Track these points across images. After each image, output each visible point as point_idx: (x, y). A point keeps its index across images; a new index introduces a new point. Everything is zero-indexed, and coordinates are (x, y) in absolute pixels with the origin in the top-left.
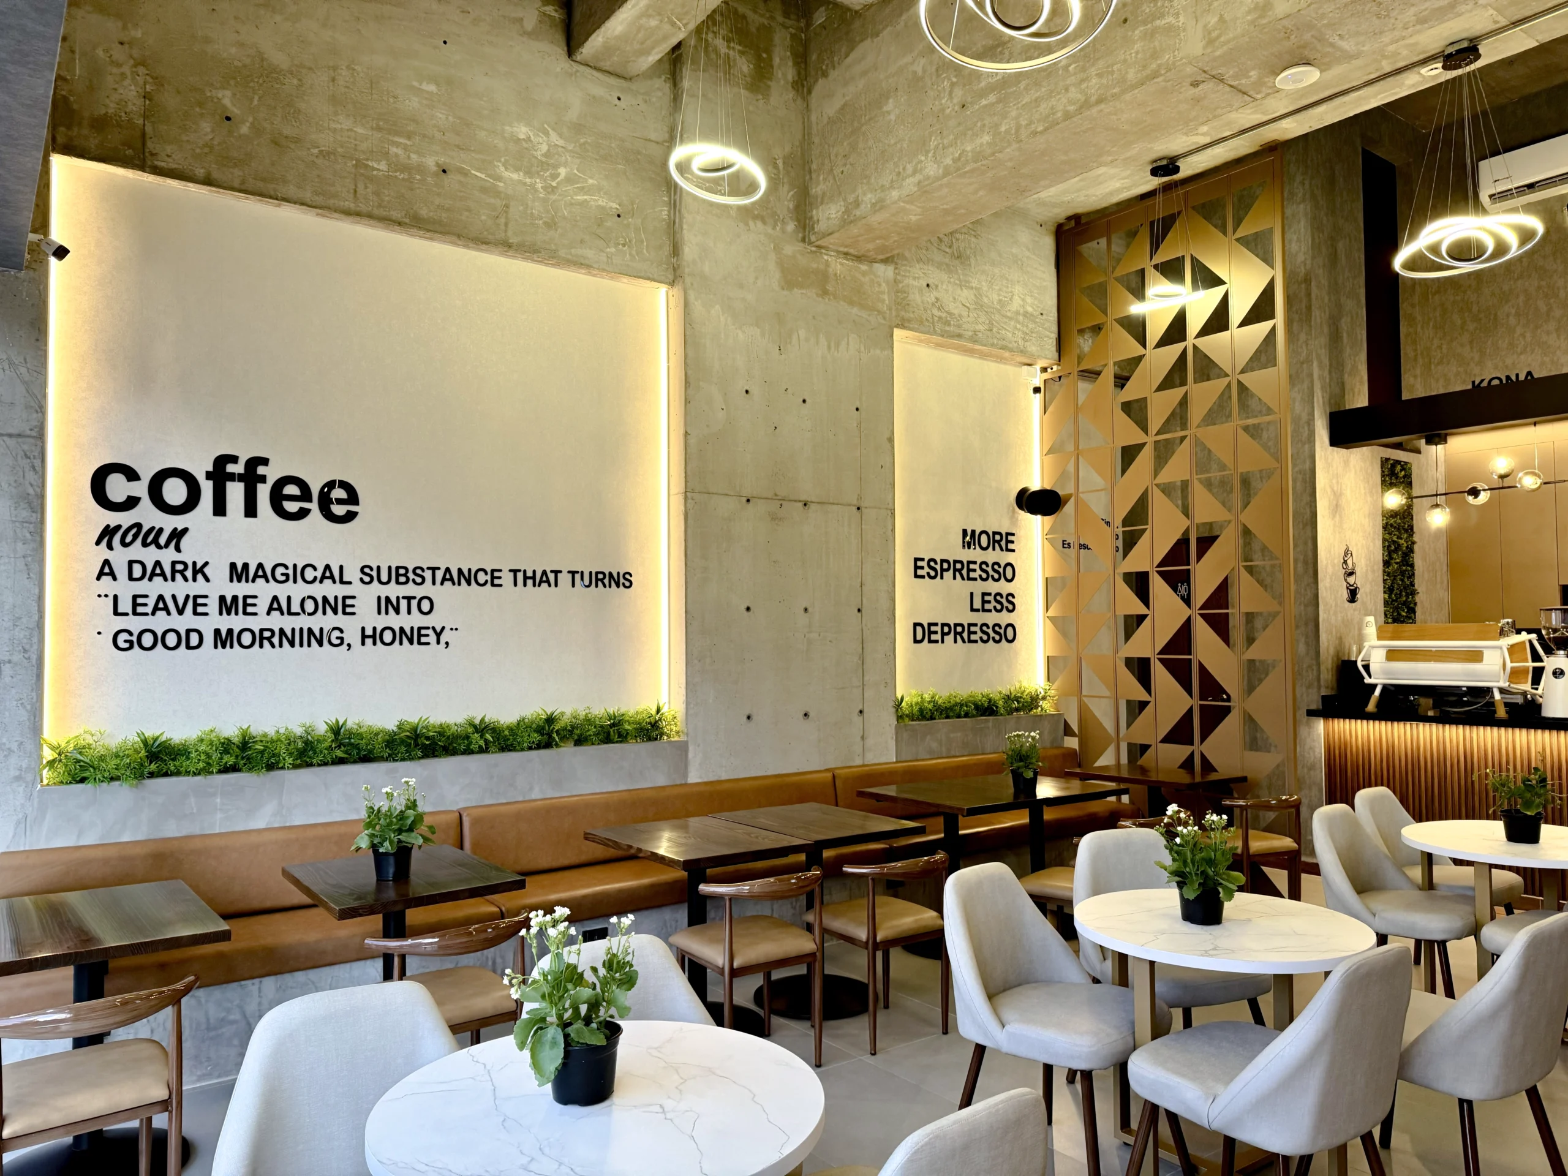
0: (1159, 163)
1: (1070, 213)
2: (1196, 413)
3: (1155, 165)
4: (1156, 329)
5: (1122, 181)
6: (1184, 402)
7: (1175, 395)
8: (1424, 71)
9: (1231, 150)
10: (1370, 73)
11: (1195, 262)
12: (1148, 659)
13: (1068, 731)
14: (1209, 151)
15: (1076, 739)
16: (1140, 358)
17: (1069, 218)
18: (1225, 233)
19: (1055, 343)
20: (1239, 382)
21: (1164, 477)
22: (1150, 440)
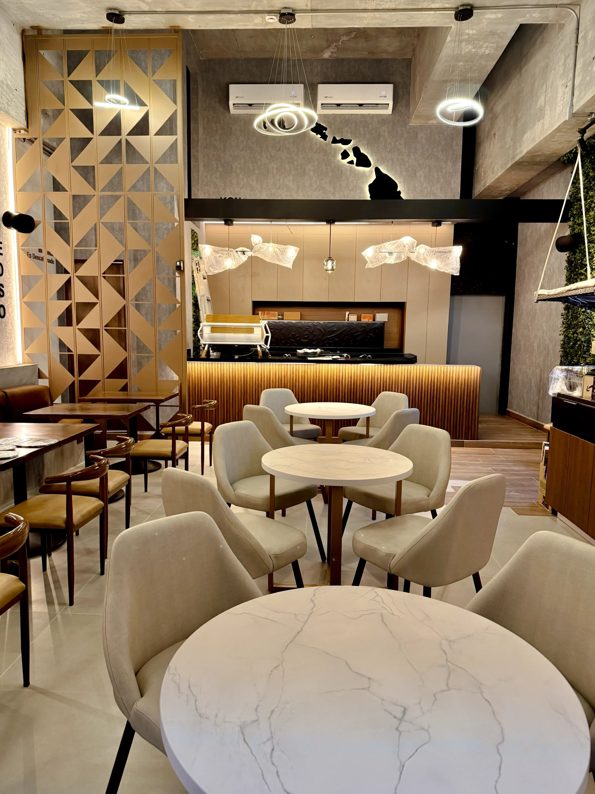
0: (113, 11)
1: (36, 24)
2: (128, 183)
3: (110, 11)
4: (100, 123)
5: (82, 15)
6: (120, 174)
7: (114, 168)
8: (267, 17)
9: (154, 22)
10: (245, 7)
11: (126, 85)
12: (98, 330)
13: (40, 375)
14: (143, 16)
15: (47, 380)
16: (89, 140)
17: (33, 28)
18: (146, 73)
19: (24, 114)
20: (155, 168)
21: (107, 218)
22: (98, 193)
